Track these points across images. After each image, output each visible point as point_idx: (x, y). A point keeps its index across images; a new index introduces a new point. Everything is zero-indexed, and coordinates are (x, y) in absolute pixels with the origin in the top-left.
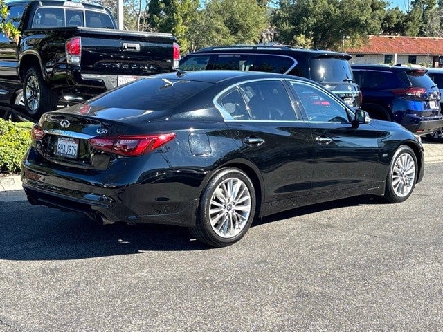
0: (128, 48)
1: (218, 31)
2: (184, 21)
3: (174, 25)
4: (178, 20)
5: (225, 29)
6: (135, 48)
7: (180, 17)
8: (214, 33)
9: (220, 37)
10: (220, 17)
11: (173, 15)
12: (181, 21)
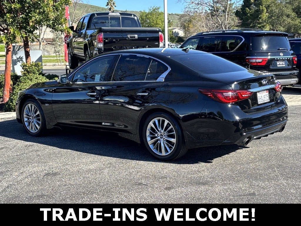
0: (130, 37)
1: (288, 16)
2: (267, 11)
3: (261, 14)
4: (263, 10)
5: (293, 14)
6: (135, 37)
7: (264, 8)
8: (285, 18)
9: (289, 20)
10: (290, 6)
11: (259, 7)
12: (265, 11)
